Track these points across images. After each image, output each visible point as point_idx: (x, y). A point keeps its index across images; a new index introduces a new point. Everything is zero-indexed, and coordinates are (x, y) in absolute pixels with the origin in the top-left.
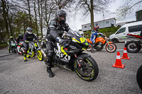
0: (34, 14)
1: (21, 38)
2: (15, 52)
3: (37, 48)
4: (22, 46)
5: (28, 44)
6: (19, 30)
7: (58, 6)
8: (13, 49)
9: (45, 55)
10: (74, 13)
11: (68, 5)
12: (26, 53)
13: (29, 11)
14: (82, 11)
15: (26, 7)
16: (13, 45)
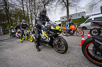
0: (26, 10)
1: (18, 27)
2: (15, 36)
3: (29, 33)
4: (19, 32)
5: (23, 31)
6: (16, 21)
7: (43, 4)
8: (13, 35)
9: (34, 38)
10: (54, 9)
11: (50, 3)
12: (22, 37)
13: (23, 8)
14: (60, 7)
15: (21, 6)
16: (13, 32)
